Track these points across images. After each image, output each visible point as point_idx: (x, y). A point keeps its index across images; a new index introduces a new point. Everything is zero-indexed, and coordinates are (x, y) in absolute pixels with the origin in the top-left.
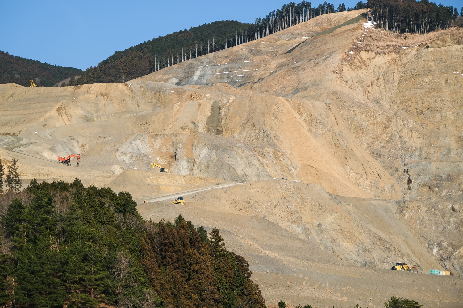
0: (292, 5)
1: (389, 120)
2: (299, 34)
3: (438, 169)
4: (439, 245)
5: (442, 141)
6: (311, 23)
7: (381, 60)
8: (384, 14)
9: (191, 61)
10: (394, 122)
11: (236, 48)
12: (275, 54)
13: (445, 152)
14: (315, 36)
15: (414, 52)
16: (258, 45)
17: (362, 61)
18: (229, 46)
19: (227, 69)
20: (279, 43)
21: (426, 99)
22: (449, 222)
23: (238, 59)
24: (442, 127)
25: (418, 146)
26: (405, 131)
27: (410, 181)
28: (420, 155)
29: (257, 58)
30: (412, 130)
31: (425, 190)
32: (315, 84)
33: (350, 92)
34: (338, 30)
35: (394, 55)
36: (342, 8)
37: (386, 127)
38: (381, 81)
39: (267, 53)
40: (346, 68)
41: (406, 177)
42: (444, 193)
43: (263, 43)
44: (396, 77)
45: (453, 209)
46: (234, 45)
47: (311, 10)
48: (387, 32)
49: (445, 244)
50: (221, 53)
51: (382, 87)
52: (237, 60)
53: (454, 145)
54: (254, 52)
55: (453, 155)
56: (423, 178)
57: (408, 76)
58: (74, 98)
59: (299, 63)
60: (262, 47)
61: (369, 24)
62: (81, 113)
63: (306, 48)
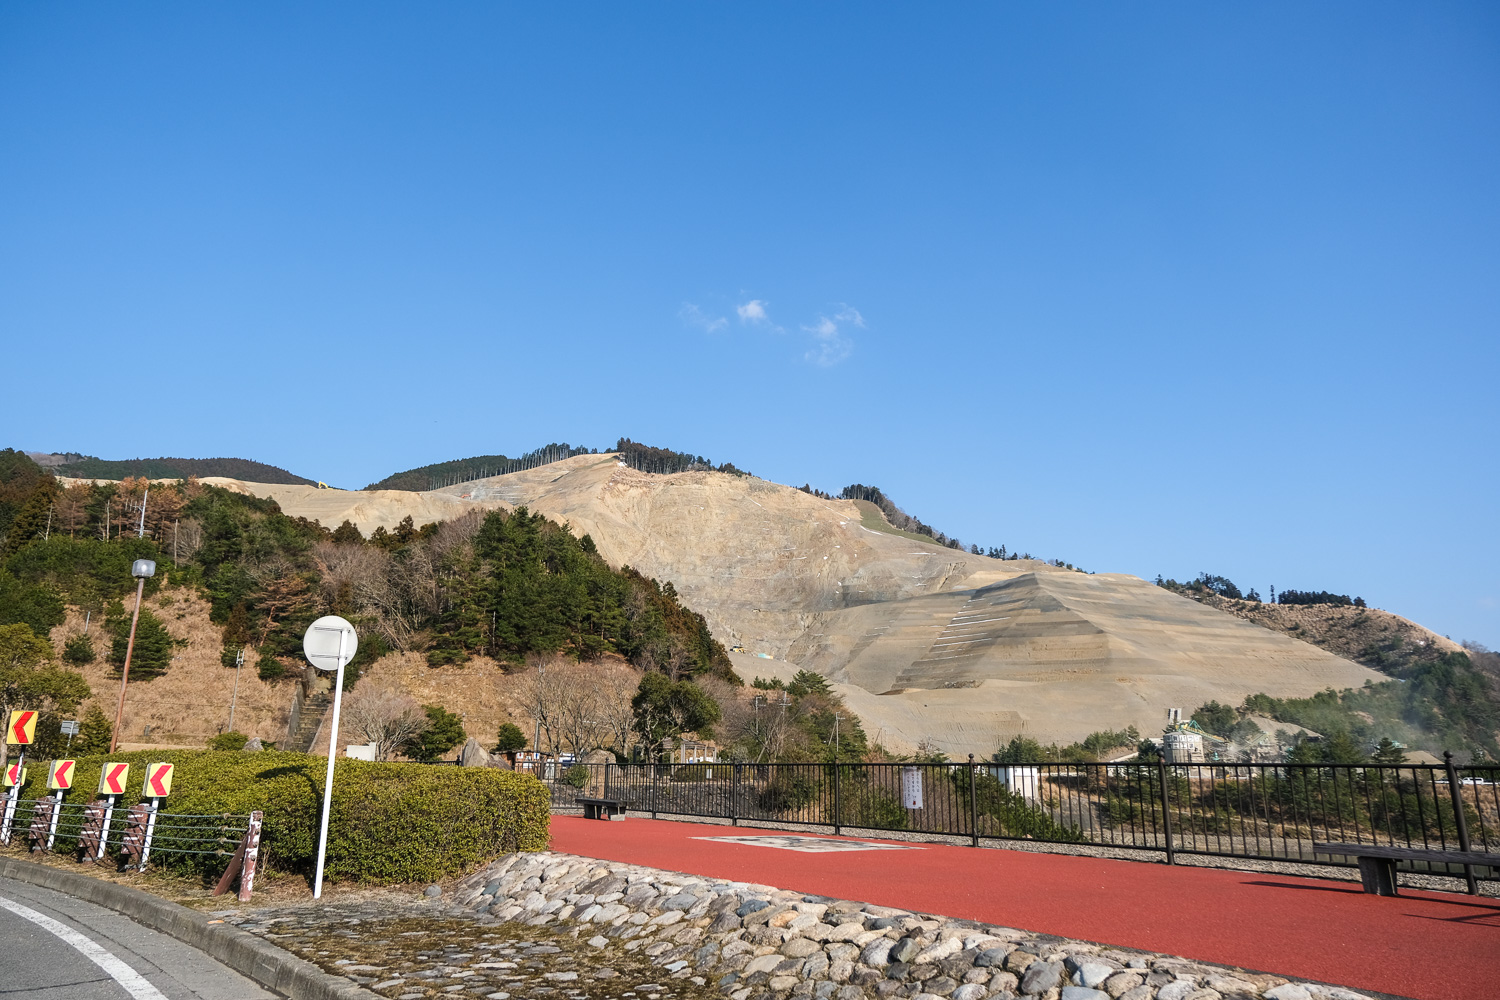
0: (555, 445)
1: (645, 539)
2: (561, 469)
3: (687, 580)
5: (688, 559)
6: (570, 461)
7: (634, 492)
8: (634, 457)
9: (466, 483)
10: (648, 541)
11: (506, 476)
12: (541, 483)
14: (575, 470)
15: (661, 487)
16: (525, 474)
17: (619, 491)
18: (499, 474)
19: (499, 492)
20: (543, 474)
21: (673, 525)
23: (508, 484)
24: (687, 548)
25: (670, 561)
26: (658, 549)
28: (671, 569)
29: (525, 485)
32: (581, 506)
33: (611, 515)
34: (596, 467)
35: (644, 489)
36: (595, 452)
37: (643, 545)
38: (636, 508)
39: (534, 482)
40: (608, 496)
43: (530, 473)
44: (648, 506)
46: (503, 473)
47: (569, 451)
48: (637, 471)
50: (493, 479)
51: (637, 513)
52: (508, 486)
53: (698, 563)
54: (524, 480)
55: (698, 570)
57: (658, 505)
58: (370, 501)
59: (566, 490)
60: (529, 477)
61: (622, 464)
62: (377, 513)
63: (568, 480)
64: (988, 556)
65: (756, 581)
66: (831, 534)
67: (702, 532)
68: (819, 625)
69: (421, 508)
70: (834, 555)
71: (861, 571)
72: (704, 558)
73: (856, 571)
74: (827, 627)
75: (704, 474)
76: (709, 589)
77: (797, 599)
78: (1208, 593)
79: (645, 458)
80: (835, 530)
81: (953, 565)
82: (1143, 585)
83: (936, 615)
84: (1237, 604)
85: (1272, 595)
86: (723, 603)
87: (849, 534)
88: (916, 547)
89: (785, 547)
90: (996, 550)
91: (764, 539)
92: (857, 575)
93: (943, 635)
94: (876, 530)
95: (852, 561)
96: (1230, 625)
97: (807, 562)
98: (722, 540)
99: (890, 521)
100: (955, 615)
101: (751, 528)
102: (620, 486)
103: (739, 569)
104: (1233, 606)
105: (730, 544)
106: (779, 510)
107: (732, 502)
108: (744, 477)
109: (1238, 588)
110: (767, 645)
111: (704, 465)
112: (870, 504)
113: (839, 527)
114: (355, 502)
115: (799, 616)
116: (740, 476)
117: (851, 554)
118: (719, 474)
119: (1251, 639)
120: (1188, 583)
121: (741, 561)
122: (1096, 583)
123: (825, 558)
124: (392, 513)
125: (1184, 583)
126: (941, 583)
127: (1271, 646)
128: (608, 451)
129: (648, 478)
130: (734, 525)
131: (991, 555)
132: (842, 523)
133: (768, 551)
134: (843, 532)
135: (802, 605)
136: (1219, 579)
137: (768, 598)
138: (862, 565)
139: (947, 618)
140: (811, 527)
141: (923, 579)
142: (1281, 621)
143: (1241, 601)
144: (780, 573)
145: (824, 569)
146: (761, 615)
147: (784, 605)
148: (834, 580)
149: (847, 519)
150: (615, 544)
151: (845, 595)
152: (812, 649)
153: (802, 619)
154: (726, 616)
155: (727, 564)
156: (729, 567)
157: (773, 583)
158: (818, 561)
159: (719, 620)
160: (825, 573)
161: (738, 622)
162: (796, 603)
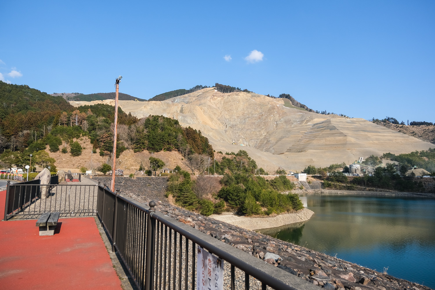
0: (198, 86)
1: (221, 112)
2: (200, 92)
3: (233, 123)
4: (234, 140)
5: (233, 117)
6: (202, 90)
7: (219, 99)
8: (219, 88)
9: (174, 98)
10: (222, 112)
12: (194, 97)
13: (234, 119)
14: (204, 93)
15: (227, 97)
16: (190, 94)
17: (215, 98)
19: (183, 100)
20: (195, 94)
21: (230, 108)
22: (236, 135)
23: (186, 97)
24: (233, 114)
25: (228, 118)
26: (225, 115)
27: (226, 126)
28: (229, 120)
30: (227, 114)
31: (230, 128)
32: (204, 103)
33: (212, 105)
34: (209, 92)
35: (222, 98)
36: (209, 87)
37: (221, 114)
38: (219, 103)
39: (192, 96)
40: (211, 100)
41: (226, 125)
42: (234, 129)
43: (191, 94)
44: (223, 102)
45: (237, 132)
46: (184, 94)
47: (202, 87)
48: (220, 92)
49: (236, 140)
50: (181, 96)
51: (219, 105)
53: (236, 118)
54: (190, 96)
55: (236, 120)
56: (229, 125)
57: (225, 102)
58: (148, 104)
59: (200, 99)
60: (191, 95)
61: (216, 91)
62: (150, 107)
63: (202, 95)
64: (321, 113)
65: (252, 123)
66: (274, 109)
67: (237, 109)
68: (268, 135)
69: (161, 105)
70: (275, 115)
71: (282, 119)
72: (237, 117)
73: (280, 119)
74: (270, 135)
75: (238, 92)
76: (238, 125)
77: (263, 128)
78: (388, 123)
79: (223, 89)
80: (276, 107)
81: (309, 117)
82: (365, 121)
83: (301, 132)
84: (396, 126)
85: (408, 123)
86: (242, 129)
87: (279, 108)
88: (299, 112)
89: (261, 113)
90: (323, 112)
91: (255, 111)
92: (281, 120)
93: (302, 137)
94: (288, 107)
95: (279, 116)
96: (390, 133)
97: (267, 117)
98: (243, 111)
99: (293, 104)
100: (306, 131)
101: (251, 108)
102: (215, 97)
103: (247, 119)
104: (395, 126)
105: (245, 113)
106: (260, 102)
107: (246, 100)
108: (250, 93)
109: (398, 121)
110: (253, 141)
111: (239, 90)
112: (287, 99)
113: (277, 106)
114: (144, 105)
115: (263, 133)
116: (249, 93)
117: (279, 114)
118: (243, 92)
119: (396, 136)
120: (382, 120)
121: (248, 117)
122: (350, 121)
123: (272, 116)
124: (154, 107)
125: (381, 120)
126: (305, 122)
127: (402, 138)
128: (213, 87)
129: (223, 94)
130: (247, 107)
131: (322, 113)
132: (278, 105)
133: (256, 114)
134: (278, 108)
135: (265, 129)
136: (392, 118)
137: (255, 128)
138: (282, 117)
139: (304, 132)
140: (269, 107)
141: (300, 121)
142: (409, 131)
143: (398, 125)
144: (259, 120)
146: (252, 133)
147: (259, 129)
148: (274, 122)
149: (280, 104)
150: (213, 114)
151: (277, 126)
152: (265, 142)
153: (264, 133)
154: (242, 133)
155: (244, 118)
156: (245, 119)
157: (257, 123)
158: (270, 116)
159: (240, 134)
160: (272, 120)
161: (245, 135)
162: (263, 129)
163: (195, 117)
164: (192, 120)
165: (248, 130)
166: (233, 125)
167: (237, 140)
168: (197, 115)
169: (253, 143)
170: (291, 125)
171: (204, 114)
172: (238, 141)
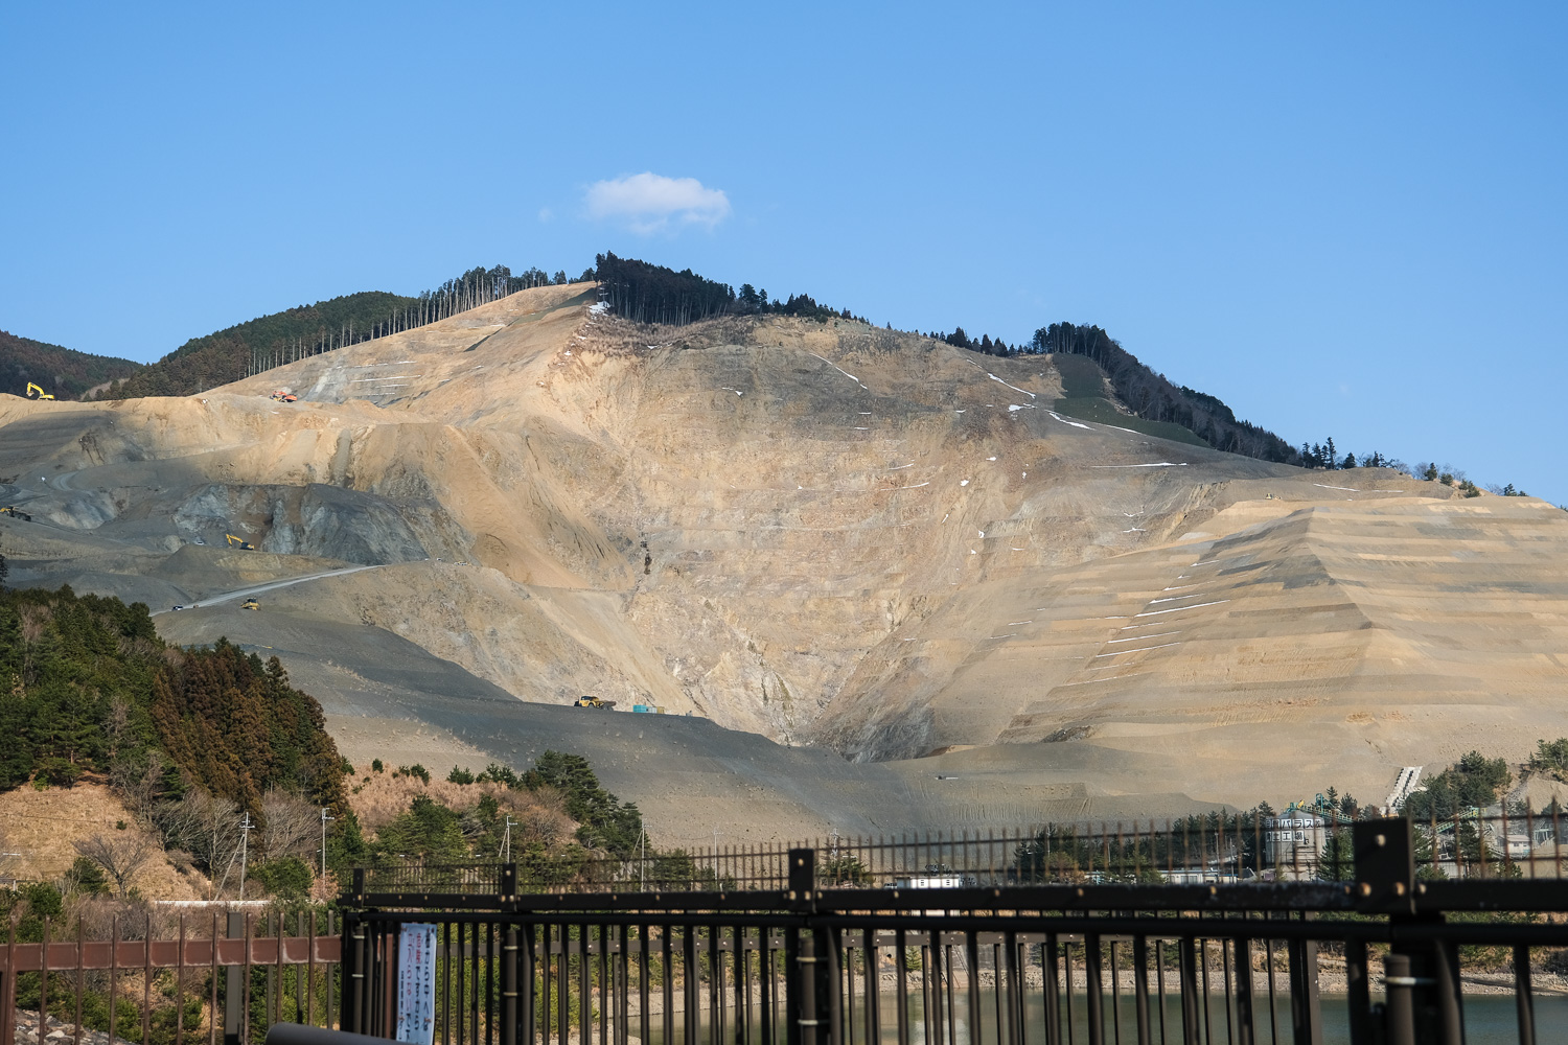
0: (480, 271)
2: (489, 320)
3: (692, 541)
4: (683, 661)
5: (701, 498)
6: (510, 302)
7: (613, 367)
8: (623, 291)
9: (313, 358)
10: (630, 466)
11: (387, 339)
12: (449, 352)
13: (705, 514)
14: (513, 322)
15: (666, 354)
16: (422, 336)
17: (583, 367)
18: (376, 336)
19: (371, 375)
20: (456, 333)
21: (681, 430)
22: (700, 626)
23: (389, 358)
24: (703, 475)
25: (665, 505)
26: (645, 480)
27: (648, 561)
28: (667, 520)
29: (420, 358)
30: (656, 480)
31: (671, 573)
32: (508, 403)
33: (562, 417)
34: (550, 315)
35: (634, 359)
36: (561, 279)
38: (612, 400)
39: (436, 349)
40: (558, 380)
41: (643, 553)
42: (699, 580)
43: (431, 332)
45: (707, 604)
46: (385, 333)
47: (510, 280)
48: (625, 321)
49: (692, 660)
50: (363, 347)
51: (613, 410)
52: (388, 360)
53: (719, 504)
54: (417, 347)
55: (716, 519)
56: (669, 556)
57: (655, 391)
58: (110, 421)
59: (487, 369)
60: (430, 340)
61: (599, 308)
62: (121, 446)
63: (499, 343)
65: (826, 535)
67: (734, 441)
68: (917, 619)
69: (204, 429)
70: (981, 476)
71: (1026, 508)
72: (731, 495)
73: (1016, 508)
74: (929, 623)
75: (750, 321)
76: (730, 556)
77: (895, 568)
79: (643, 293)
80: (996, 423)
81: (1206, 488)
83: (1121, 596)
86: (752, 582)
87: (1021, 431)
88: (1152, 451)
89: (893, 464)
91: (854, 449)
92: (1015, 516)
94: (1083, 416)
95: (1013, 486)
97: (927, 494)
98: (770, 456)
99: (1119, 397)
101: (831, 427)
102: (587, 357)
103: (796, 512)
105: (786, 463)
106: (893, 387)
107: (800, 377)
108: (831, 321)
110: (816, 660)
111: (753, 304)
112: (1085, 361)
113: (1005, 416)
114: (83, 426)
115: (885, 604)
116: (824, 321)
117: (1013, 471)
118: (780, 320)
121: (803, 497)
123: (964, 483)
126: (1174, 525)
129: (645, 336)
130: (799, 424)
132: (1013, 408)
133: (857, 473)
134: (1011, 426)
135: (902, 579)
137: (843, 568)
139: (1141, 601)
141: (1142, 520)
144: (875, 517)
145: (957, 506)
146: (811, 605)
147: (868, 581)
148: (971, 528)
149: (1027, 399)
150: (558, 477)
151: (985, 556)
152: (893, 666)
153: (890, 609)
154: (742, 609)
155: (775, 506)
156: (777, 511)
157: (857, 536)
158: (951, 489)
159: (727, 619)
160: (958, 513)
161: (765, 622)
162: (892, 577)
163: (426, 511)
164: (404, 533)
165: (789, 584)
166: (691, 554)
167: (700, 661)
168: (448, 490)
169: (810, 680)
170: (1078, 551)
171: (495, 479)
172: (708, 666)
